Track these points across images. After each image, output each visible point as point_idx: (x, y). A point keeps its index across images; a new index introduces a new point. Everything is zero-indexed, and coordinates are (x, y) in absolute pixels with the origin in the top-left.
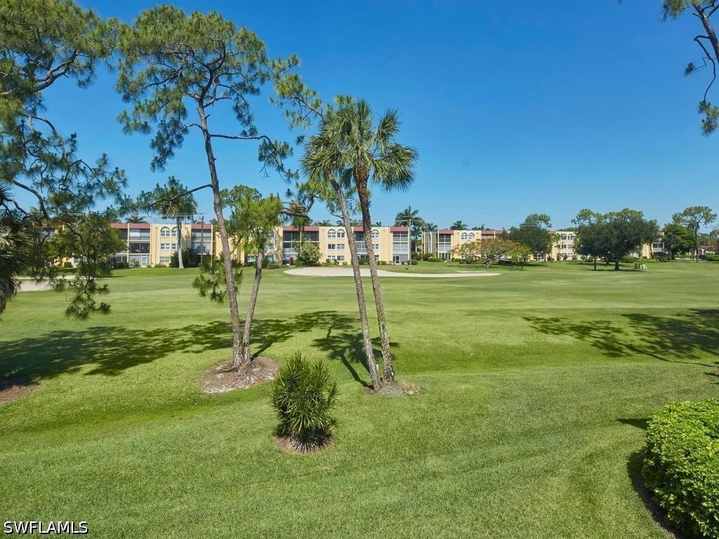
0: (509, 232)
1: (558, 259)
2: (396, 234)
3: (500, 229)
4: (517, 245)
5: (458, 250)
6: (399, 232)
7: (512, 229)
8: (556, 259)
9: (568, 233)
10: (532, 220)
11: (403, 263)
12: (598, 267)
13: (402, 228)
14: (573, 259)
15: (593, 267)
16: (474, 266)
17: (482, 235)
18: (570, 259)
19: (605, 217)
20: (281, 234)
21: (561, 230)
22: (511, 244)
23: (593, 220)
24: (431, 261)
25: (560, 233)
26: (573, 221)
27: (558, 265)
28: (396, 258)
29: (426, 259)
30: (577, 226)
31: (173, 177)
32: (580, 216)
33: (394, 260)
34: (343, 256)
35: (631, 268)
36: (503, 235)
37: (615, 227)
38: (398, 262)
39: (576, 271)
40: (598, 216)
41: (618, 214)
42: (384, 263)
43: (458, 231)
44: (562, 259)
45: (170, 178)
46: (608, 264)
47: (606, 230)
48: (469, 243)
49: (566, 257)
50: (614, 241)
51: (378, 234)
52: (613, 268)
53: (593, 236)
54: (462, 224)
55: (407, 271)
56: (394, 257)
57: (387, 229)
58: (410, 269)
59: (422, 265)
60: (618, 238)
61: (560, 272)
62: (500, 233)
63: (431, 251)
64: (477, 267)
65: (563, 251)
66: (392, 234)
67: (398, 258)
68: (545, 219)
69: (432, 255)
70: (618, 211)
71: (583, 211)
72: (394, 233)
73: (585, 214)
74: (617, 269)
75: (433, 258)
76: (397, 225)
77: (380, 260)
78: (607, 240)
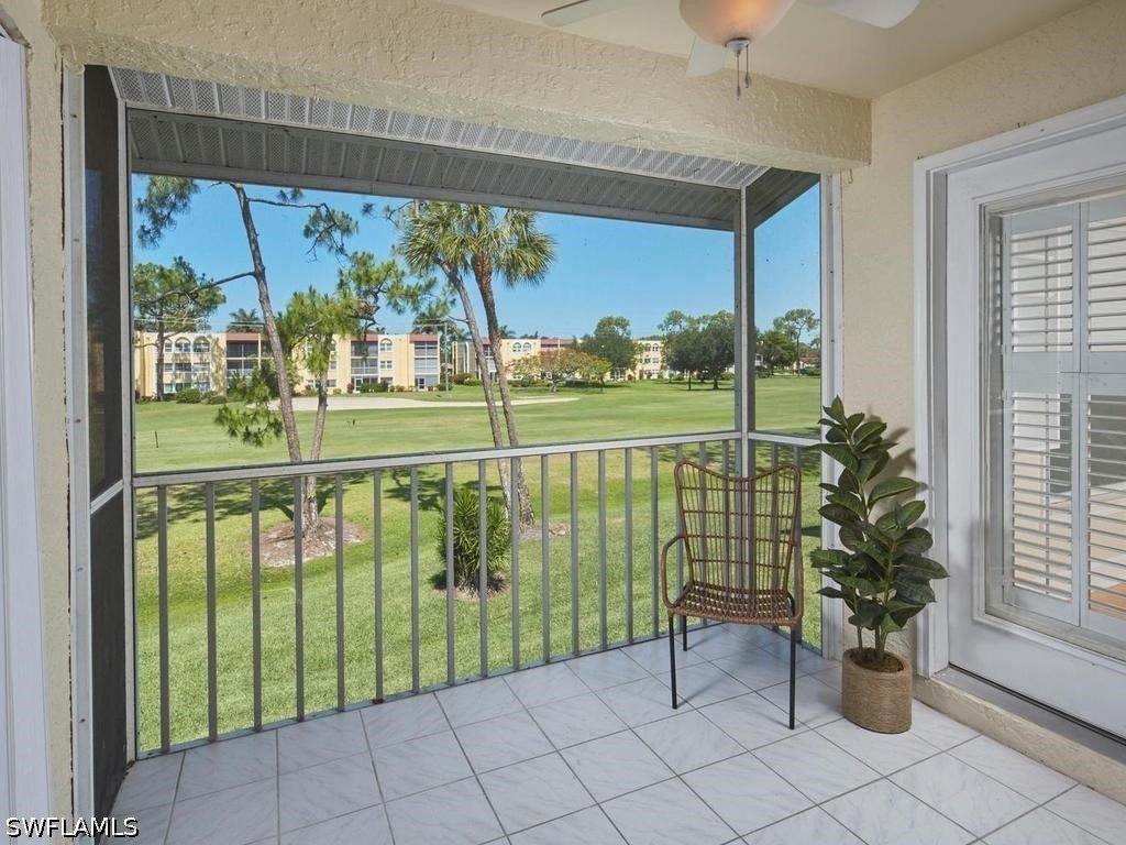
0: (580, 341)
1: (641, 377)
2: (419, 344)
3: (569, 338)
4: (594, 359)
5: (512, 367)
6: (423, 343)
7: (586, 337)
8: (638, 379)
9: (652, 343)
10: (604, 324)
11: (430, 389)
12: (693, 387)
13: (424, 337)
14: (659, 377)
15: (687, 387)
16: (534, 390)
17: (542, 346)
18: (655, 377)
19: (699, 321)
20: (223, 345)
21: (643, 339)
22: (585, 357)
23: (684, 324)
24: (470, 384)
25: (644, 343)
26: (660, 326)
27: (641, 384)
28: (420, 382)
29: (460, 381)
30: (665, 333)
31: (181, 258)
32: (669, 320)
33: (416, 384)
34: (334, 381)
35: (730, 387)
36: (573, 345)
37: (715, 334)
38: (422, 387)
39: (667, 392)
40: (690, 320)
41: (714, 318)
42: (401, 390)
43: (508, 341)
44: (645, 377)
45: (175, 259)
46: (702, 383)
47: (703, 340)
48: (528, 357)
49: (650, 375)
50: (714, 352)
51: (391, 344)
52: (712, 387)
53: (689, 345)
54: (508, 329)
55: (439, 398)
56: (416, 380)
57: (405, 338)
58: (444, 397)
59: (458, 390)
60: (718, 349)
61: (649, 394)
62: (569, 343)
63: (468, 370)
64: (540, 391)
65: (647, 367)
66: (413, 345)
67: (422, 381)
68: (623, 323)
69: (470, 376)
70: (712, 314)
71: (672, 313)
72: (416, 343)
73: (675, 318)
74: (716, 388)
75: (472, 380)
76: (416, 331)
77: (395, 385)
78: (705, 350)
